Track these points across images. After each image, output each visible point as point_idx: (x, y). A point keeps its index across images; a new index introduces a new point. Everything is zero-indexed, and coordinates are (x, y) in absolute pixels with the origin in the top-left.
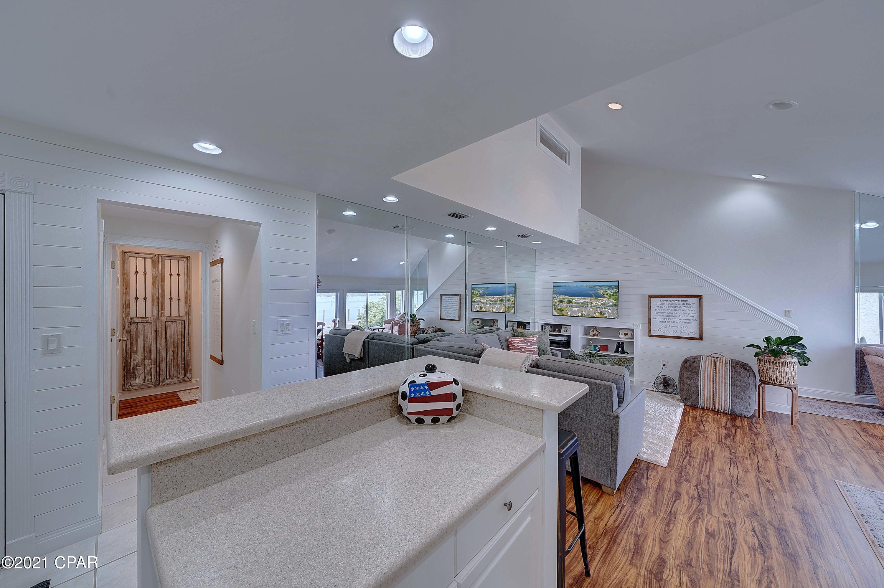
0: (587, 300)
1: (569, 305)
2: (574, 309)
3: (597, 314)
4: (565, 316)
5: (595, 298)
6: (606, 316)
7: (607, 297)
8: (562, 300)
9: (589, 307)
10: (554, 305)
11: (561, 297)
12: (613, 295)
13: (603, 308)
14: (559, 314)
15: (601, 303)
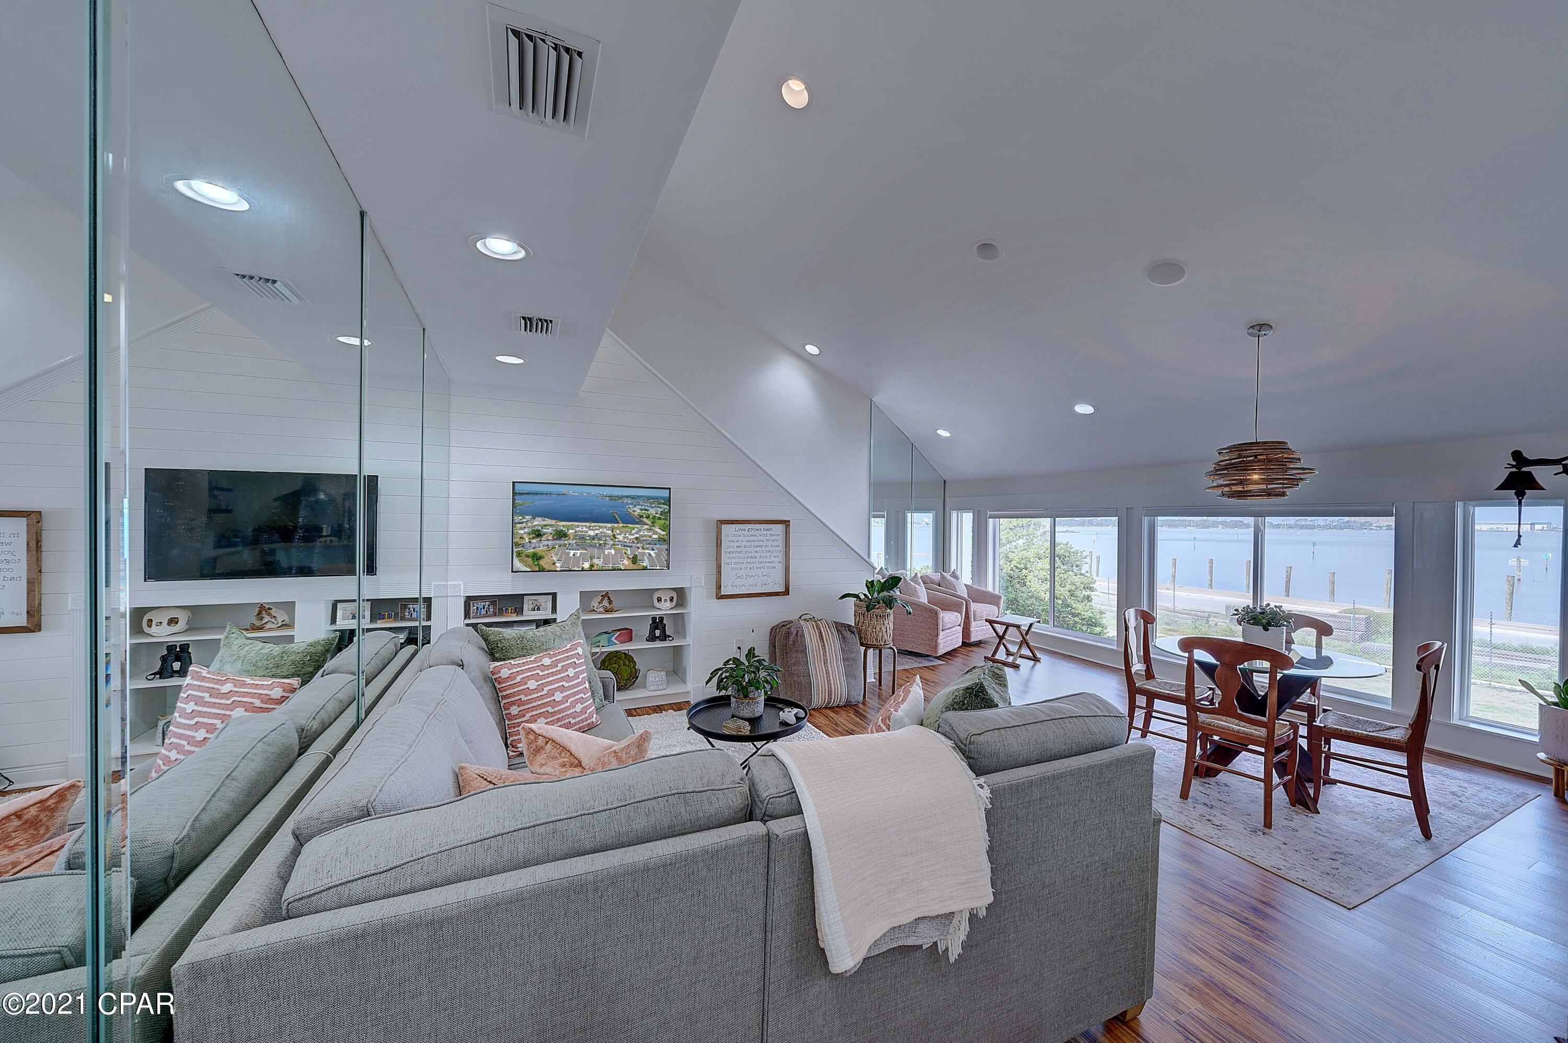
0: (605, 529)
1: (557, 542)
2: (572, 552)
3: (626, 562)
4: (549, 571)
5: (621, 525)
6: (645, 564)
7: (648, 522)
8: (539, 531)
9: (608, 546)
10: (517, 545)
11: (538, 522)
12: (660, 519)
13: (638, 548)
14: (530, 567)
15: (636, 536)
